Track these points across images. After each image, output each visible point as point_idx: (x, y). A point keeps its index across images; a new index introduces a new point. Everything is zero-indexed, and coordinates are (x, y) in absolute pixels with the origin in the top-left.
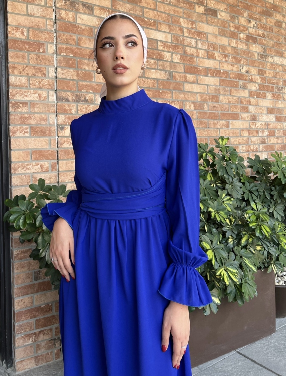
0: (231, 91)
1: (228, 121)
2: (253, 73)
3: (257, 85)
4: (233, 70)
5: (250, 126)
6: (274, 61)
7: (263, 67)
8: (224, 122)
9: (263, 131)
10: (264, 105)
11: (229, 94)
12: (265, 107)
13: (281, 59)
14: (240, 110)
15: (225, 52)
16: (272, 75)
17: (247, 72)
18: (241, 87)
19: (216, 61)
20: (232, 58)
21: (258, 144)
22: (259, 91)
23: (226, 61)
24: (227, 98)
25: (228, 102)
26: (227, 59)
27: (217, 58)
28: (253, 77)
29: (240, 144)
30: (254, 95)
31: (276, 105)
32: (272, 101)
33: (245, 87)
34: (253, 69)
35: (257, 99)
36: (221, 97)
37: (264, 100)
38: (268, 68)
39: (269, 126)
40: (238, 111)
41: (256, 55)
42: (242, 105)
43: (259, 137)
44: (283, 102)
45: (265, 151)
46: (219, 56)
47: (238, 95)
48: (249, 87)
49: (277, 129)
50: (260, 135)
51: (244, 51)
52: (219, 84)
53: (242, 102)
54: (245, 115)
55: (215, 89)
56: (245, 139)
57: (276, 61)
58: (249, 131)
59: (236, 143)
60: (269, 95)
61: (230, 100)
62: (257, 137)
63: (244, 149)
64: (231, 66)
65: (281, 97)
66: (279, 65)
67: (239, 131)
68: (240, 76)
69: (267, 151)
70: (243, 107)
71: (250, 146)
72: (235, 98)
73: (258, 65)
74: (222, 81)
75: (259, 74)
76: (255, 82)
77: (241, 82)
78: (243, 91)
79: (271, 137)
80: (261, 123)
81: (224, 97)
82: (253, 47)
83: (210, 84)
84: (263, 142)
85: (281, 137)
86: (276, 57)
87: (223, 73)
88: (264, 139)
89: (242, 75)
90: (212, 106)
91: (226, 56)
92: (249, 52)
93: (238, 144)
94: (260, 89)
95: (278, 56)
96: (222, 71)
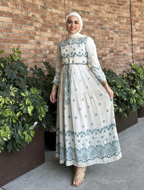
0: (21, 26)
1: (19, 44)
4: (22, 14)
5: (36, 48)
6: (52, 11)
7: (44, 14)
8: (16, 44)
11: (20, 28)
12: (46, 37)
13: (57, 11)
14: (28, 38)
15: (15, 3)
16: (51, 19)
18: (28, 25)
19: (8, 8)
20: (21, 7)
22: (42, 28)
23: (16, 8)
24: (18, 30)
25: (19, 33)
26: (17, 7)
27: (10, 6)
29: (29, 58)
31: (54, 36)
33: (31, 25)
34: (37, 15)
36: (13, 30)
37: (46, 33)
39: (50, 48)
40: (27, 38)
41: (39, 6)
42: (30, 35)
44: (59, 34)
46: (11, 5)
47: (26, 29)
48: (34, 25)
49: (55, 49)
50: (44, 53)
51: (30, 4)
52: (11, 21)
53: (29, 33)
54: (32, 41)
55: (9, 24)
56: (32, 55)
57: (53, 11)
58: (35, 50)
59: (25, 58)
60: (49, 30)
61: (20, 32)
62: (41, 54)
63: (32, 61)
64: (20, 12)
66: (55, 14)
67: (28, 50)
68: (28, 18)
70: (31, 36)
72: (24, 31)
73: (40, 12)
74: (13, 20)
75: (42, 18)
77: (29, 22)
78: (30, 27)
79: (51, 54)
81: (15, 30)
82: (36, 1)
83: (4, 21)
86: (53, 9)
87: (15, 15)
88: (46, 55)
89: (29, 17)
90: (6, 35)
91: (16, 5)
92: (34, 4)
93: (27, 58)
94: (42, 26)
95: (55, 8)
96: (13, 14)
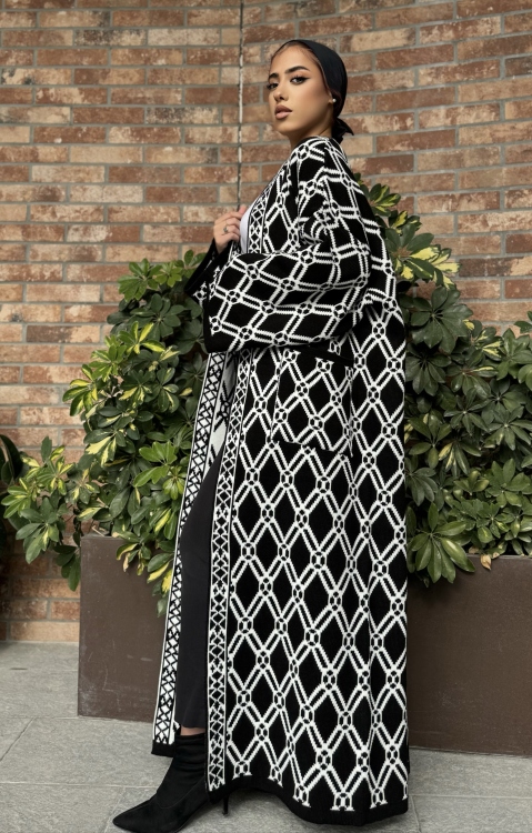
2: (53, 82)
3: (66, 111)
9: (86, 230)
10: (95, 161)
17: (27, 81)
21: (59, 262)
28: (52, 91)
30: (55, 137)
32: (131, 148)
35: (64, 146)
38: (115, 63)
43: (65, 242)
45: (89, 282)
65: (174, 137)
69: (97, 282)
71: (27, 267)
76: (61, 104)
80: (78, 207)
84: (85, 257)
85: (167, 244)
